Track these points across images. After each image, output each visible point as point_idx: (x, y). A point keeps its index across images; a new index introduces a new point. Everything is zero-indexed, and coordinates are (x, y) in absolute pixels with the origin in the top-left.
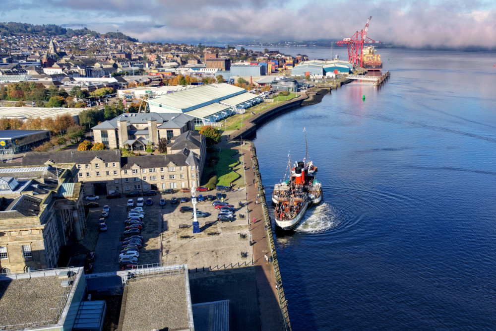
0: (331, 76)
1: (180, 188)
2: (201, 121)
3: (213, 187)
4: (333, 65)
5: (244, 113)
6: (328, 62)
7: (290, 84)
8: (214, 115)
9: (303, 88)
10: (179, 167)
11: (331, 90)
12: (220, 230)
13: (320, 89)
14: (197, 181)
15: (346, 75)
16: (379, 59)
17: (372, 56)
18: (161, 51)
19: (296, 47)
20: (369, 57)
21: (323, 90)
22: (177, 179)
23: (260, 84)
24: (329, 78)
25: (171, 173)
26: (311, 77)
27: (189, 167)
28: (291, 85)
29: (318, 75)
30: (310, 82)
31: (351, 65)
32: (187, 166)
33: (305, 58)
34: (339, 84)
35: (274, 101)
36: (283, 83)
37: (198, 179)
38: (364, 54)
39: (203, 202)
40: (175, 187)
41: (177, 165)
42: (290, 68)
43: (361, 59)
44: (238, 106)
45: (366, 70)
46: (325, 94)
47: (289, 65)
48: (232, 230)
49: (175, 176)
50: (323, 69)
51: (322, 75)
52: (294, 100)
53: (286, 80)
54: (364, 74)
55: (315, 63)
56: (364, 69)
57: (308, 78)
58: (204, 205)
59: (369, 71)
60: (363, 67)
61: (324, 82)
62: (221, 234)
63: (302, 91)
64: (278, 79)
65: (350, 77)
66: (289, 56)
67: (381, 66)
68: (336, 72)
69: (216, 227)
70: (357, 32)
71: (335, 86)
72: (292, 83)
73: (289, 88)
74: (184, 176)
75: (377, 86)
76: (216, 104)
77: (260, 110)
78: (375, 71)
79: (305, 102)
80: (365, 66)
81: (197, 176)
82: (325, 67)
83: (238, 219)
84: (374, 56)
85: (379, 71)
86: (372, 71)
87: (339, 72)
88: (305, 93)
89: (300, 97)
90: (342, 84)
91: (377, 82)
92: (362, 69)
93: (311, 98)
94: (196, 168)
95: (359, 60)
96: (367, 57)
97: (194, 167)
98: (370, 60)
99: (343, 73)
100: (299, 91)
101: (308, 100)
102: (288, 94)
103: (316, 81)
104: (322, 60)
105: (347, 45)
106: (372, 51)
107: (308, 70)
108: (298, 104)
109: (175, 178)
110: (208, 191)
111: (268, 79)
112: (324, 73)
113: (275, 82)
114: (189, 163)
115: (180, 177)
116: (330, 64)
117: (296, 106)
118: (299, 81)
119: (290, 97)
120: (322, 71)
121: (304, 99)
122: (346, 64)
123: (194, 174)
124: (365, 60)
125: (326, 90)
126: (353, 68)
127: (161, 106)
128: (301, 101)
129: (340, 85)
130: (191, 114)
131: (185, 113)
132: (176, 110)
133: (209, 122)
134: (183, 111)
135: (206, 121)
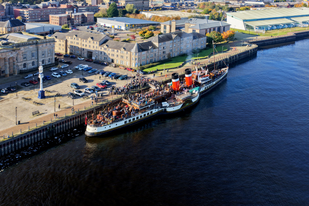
1: (125, 65)
2: (253, 28)
8: (269, 26)
10: (126, 52)
22: (125, 59)
32: (131, 52)
74: (129, 58)
127: (232, 17)
130: (249, 23)
131: (245, 22)
132: (240, 20)
133: (258, 29)
134: (244, 21)
135: (257, 28)
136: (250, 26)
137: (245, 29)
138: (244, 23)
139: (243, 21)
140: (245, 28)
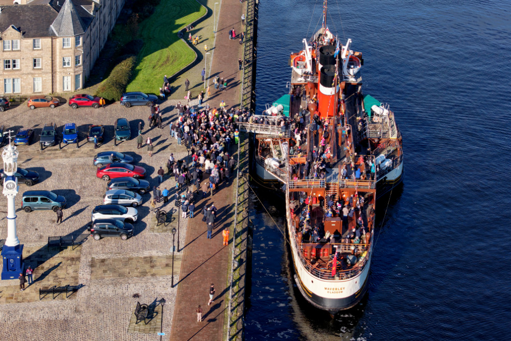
1: (29, 93)
3: (114, 93)
10: (30, 41)
12: (84, 276)
14: (77, 77)
22: (24, 70)
25: (9, 56)
27: (58, 42)
32: (53, 36)
37: (80, 70)
39: (72, 147)
40: (18, 90)
41: (25, 35)
48: (121, 275)
49: (18, 63)
58: (74, 160)
62: (81, 293)
69: (78, 259)
74: (44, 63)
81: (77, 61)
83: (152, 229)
94: (77, 43)
97: (72, 40)
109: (18, 67)
110: (100, 106)
114: (59, 31)
115: (31, 64)
123: (70, 59)
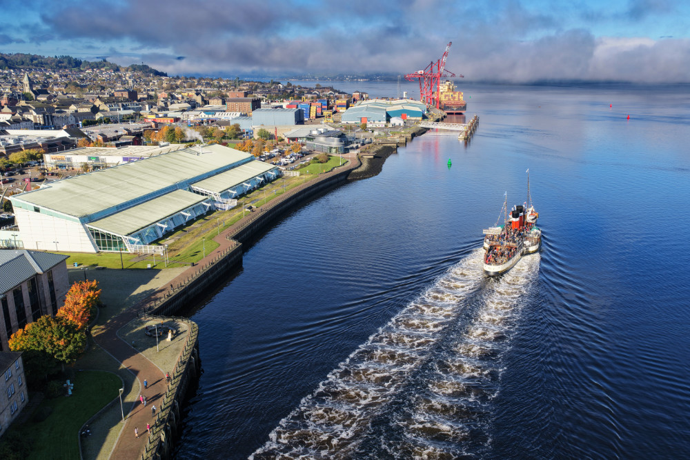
0: (397, 124)
4: (400, 108)
5: (233, 208)
6: (393, 102)
7: (333, 141)
8: (158, 224)
9: (355, 145)
11: (398, 147)
13: (380, 147)
15: (418, 122)
16: (461, 98)
17: (452, 93)
18: (185, 87)
19: (357, 81)
20: (448, 96)
21: (385, 147)
23: (289, 139)
24: (394, 126)
26: (369, 126)
28: (335, 142)
29: (380, 121)
30: (366, 134)
31: (425, 107)
33: (364, 96)
34: (409, 136)
35: (301, 175)
36: (322, 139)
38: (441, 91)
42: (342, 110)
43: (438, 98)
44: (225, 194)
45: (444, 113)
46: (388, 156)
47: (341, 106)
50: (387, 113)
51: (385, 122)
52: (337, 171)
53: (327, 134)
54: (442, 120)
55: (376, 104)
56: (442, 112)
57: (365, 128)
59: (448, 114)
60: (440, 108)
61: (387, 134)
63: (352, 152)
64: (315, 133)
65: (423, 125)
66: (344, 93)
67: (465, 108)
68: (404, 118)
70: (432, 63)
71: (403, 140)
72: (336, 139)
73: (332, 148)
75: (465, 139)
76: (180, 191)
77: (268, 199)
78: (457, 114)
79: (354, 173)
80: (444, 108)
82: (389, 109)
84: (454, 93)
85: (461, 114)
86: (452, 114)
87: (408, 117)
88: (355, 157)
89: (346, 166)
90: (414, 135)
91: (464, 133)
92: (440, 111)
93: (365, 165)
95: (433, 98)
96: (446, 96)
98: (449, 99)
99: (415, 118)
100: (346, 151)
101: (359, 170)
102: (328, 158)
103: (376, 133)
104: (386, 98)
105: (419, 79)
106: (451, 87)
107: (365, 114)
108: (343, 177)
111: (302, 131)
112: (388, 118)
113: (310, 138)
116: (396, 105)
117: (338, 182)
118: (349, 134)
119: (330, 164)
120: (384, 116)
121: (353, 169)
122: (418, 106)
124: (443, 98)
125: (390, 147)
126: (428, 110)
127: (37, 210)
128: (348, 173)
129: (410, 138)
130: (102, 227)
131: (87, 226)
132: (67, 219)
133: (139, 243)
134: (86, 219)
135: (133, 243)
136: (109, 237)
137: (95, 247)
138: (85, 228)
139: (80, 223)
140: (93, 244)
